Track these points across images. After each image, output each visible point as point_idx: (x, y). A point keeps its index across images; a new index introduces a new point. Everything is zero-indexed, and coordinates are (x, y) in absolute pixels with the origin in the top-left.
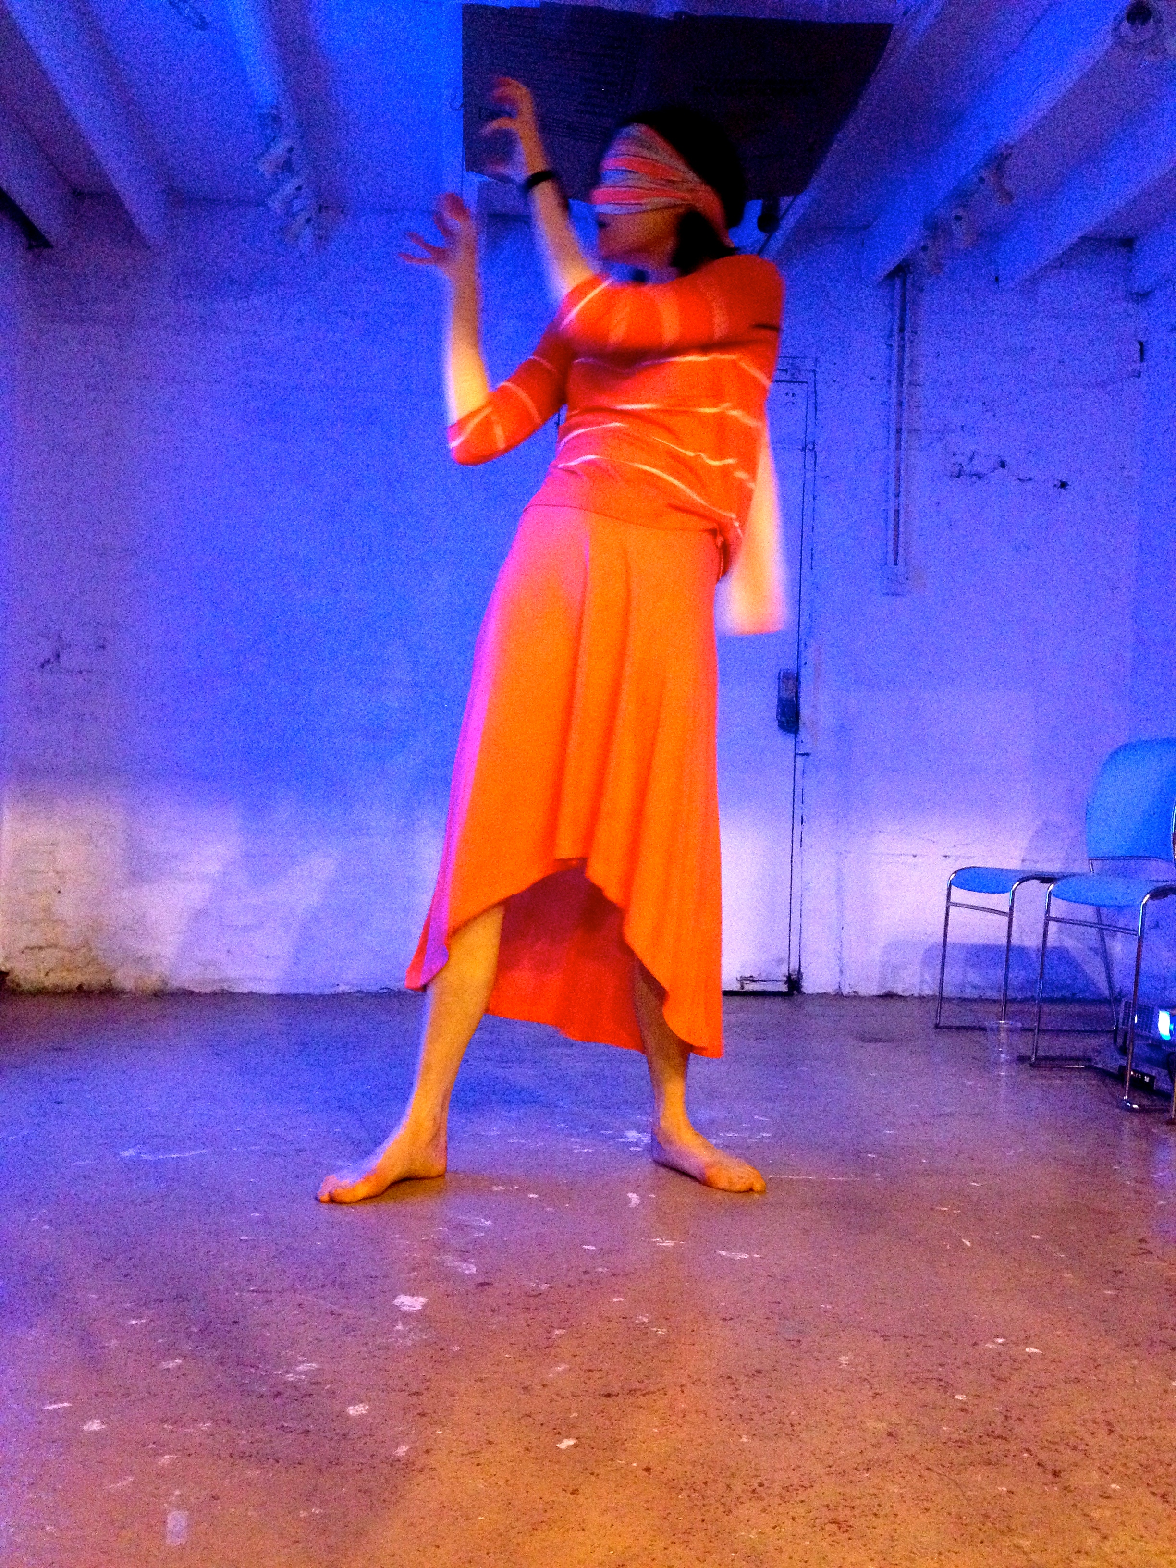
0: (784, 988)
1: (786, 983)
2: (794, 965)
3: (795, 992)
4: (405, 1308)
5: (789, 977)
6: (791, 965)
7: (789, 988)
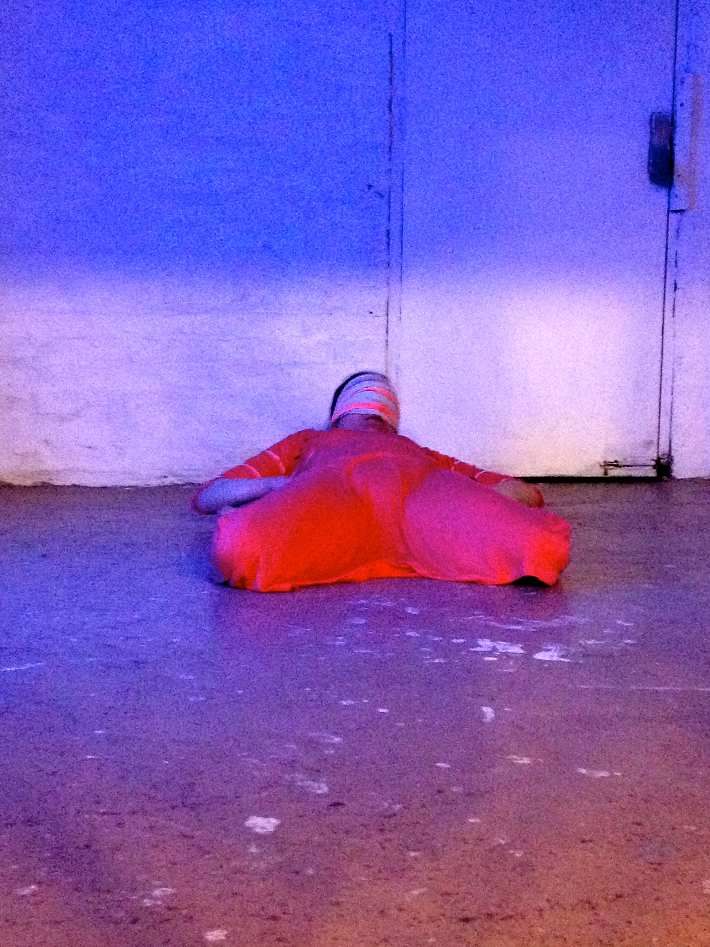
0: (652, 473)
1: (654, 467)
2: (664, 448)
3: (665, 477)
4: (258, 830)
5: (658, 460)
6: (661, 448)
7: (658, 472)
